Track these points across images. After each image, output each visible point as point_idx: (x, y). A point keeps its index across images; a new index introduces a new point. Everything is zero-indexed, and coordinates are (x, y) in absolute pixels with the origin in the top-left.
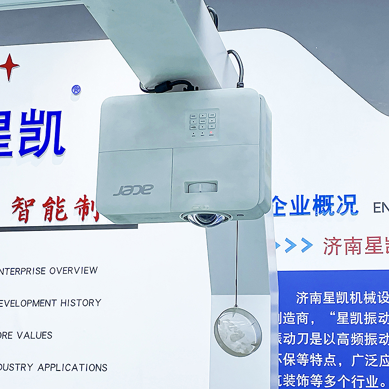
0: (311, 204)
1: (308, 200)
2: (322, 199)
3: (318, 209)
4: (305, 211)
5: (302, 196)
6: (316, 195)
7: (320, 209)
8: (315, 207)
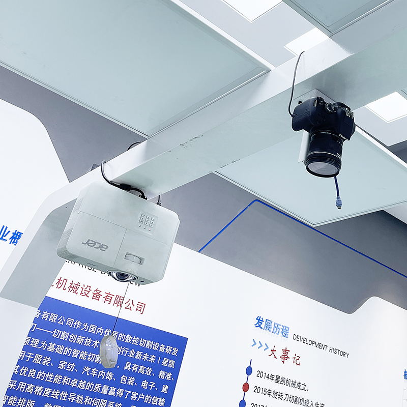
0: (10, 235)
1: (9, 232)
2: (19, 234)
3: (13, 240)
4: (4, 238)
5: (7, 227)
6: (16, 231)
7: (14, 240)
8: (12, 238)
